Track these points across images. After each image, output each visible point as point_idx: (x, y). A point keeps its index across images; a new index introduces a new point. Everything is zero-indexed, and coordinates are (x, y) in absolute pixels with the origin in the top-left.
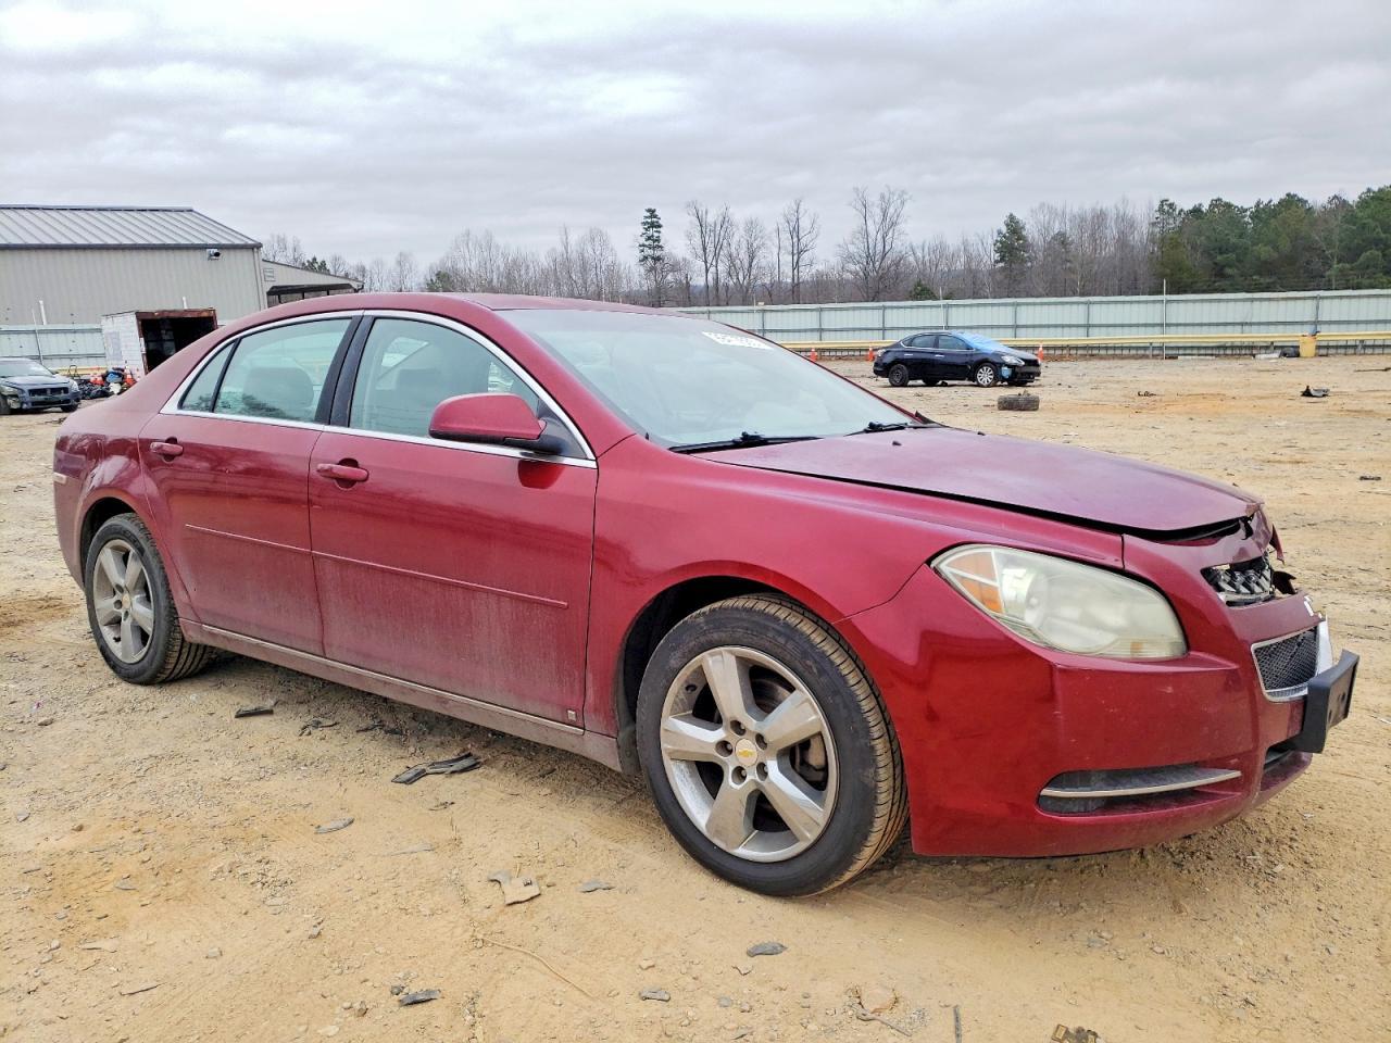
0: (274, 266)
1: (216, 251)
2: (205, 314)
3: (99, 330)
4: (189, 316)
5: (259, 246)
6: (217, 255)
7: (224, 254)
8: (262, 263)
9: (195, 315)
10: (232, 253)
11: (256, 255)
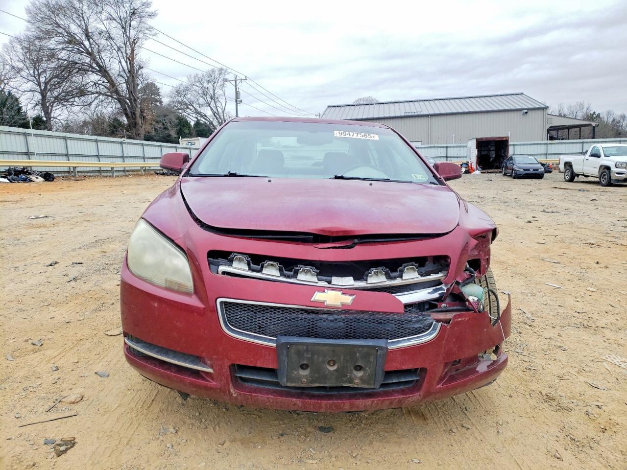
0: (552, 117)
1: (526, 111)
2: (505, 139)
3: (466, 146)
4: (498, 140)
5: (546, 108)
6: (526, 113)
7: (530, 113)
8: (547, 115)
9: (500, 139)
10: (534, 112)
11: (545, 112)
